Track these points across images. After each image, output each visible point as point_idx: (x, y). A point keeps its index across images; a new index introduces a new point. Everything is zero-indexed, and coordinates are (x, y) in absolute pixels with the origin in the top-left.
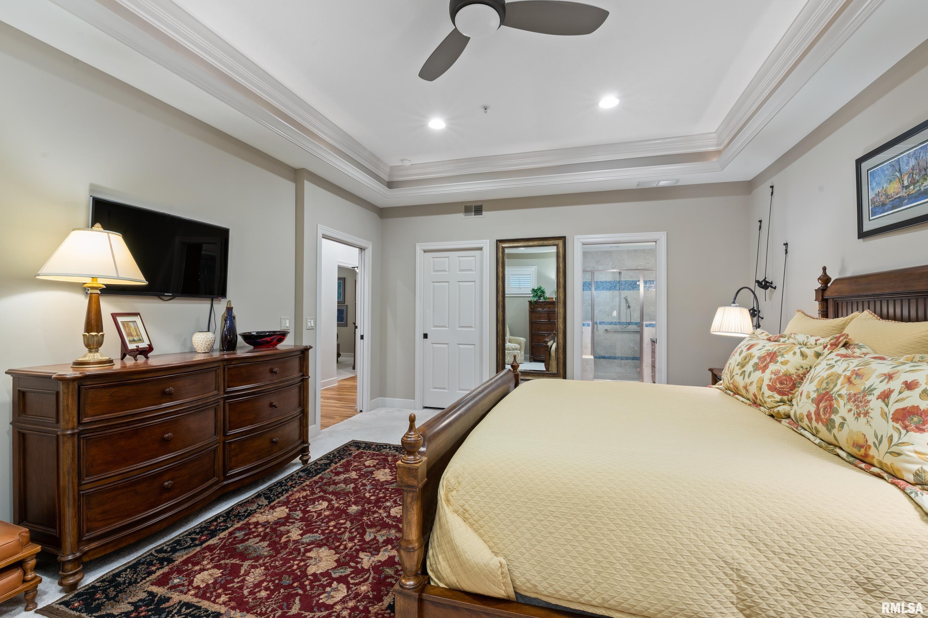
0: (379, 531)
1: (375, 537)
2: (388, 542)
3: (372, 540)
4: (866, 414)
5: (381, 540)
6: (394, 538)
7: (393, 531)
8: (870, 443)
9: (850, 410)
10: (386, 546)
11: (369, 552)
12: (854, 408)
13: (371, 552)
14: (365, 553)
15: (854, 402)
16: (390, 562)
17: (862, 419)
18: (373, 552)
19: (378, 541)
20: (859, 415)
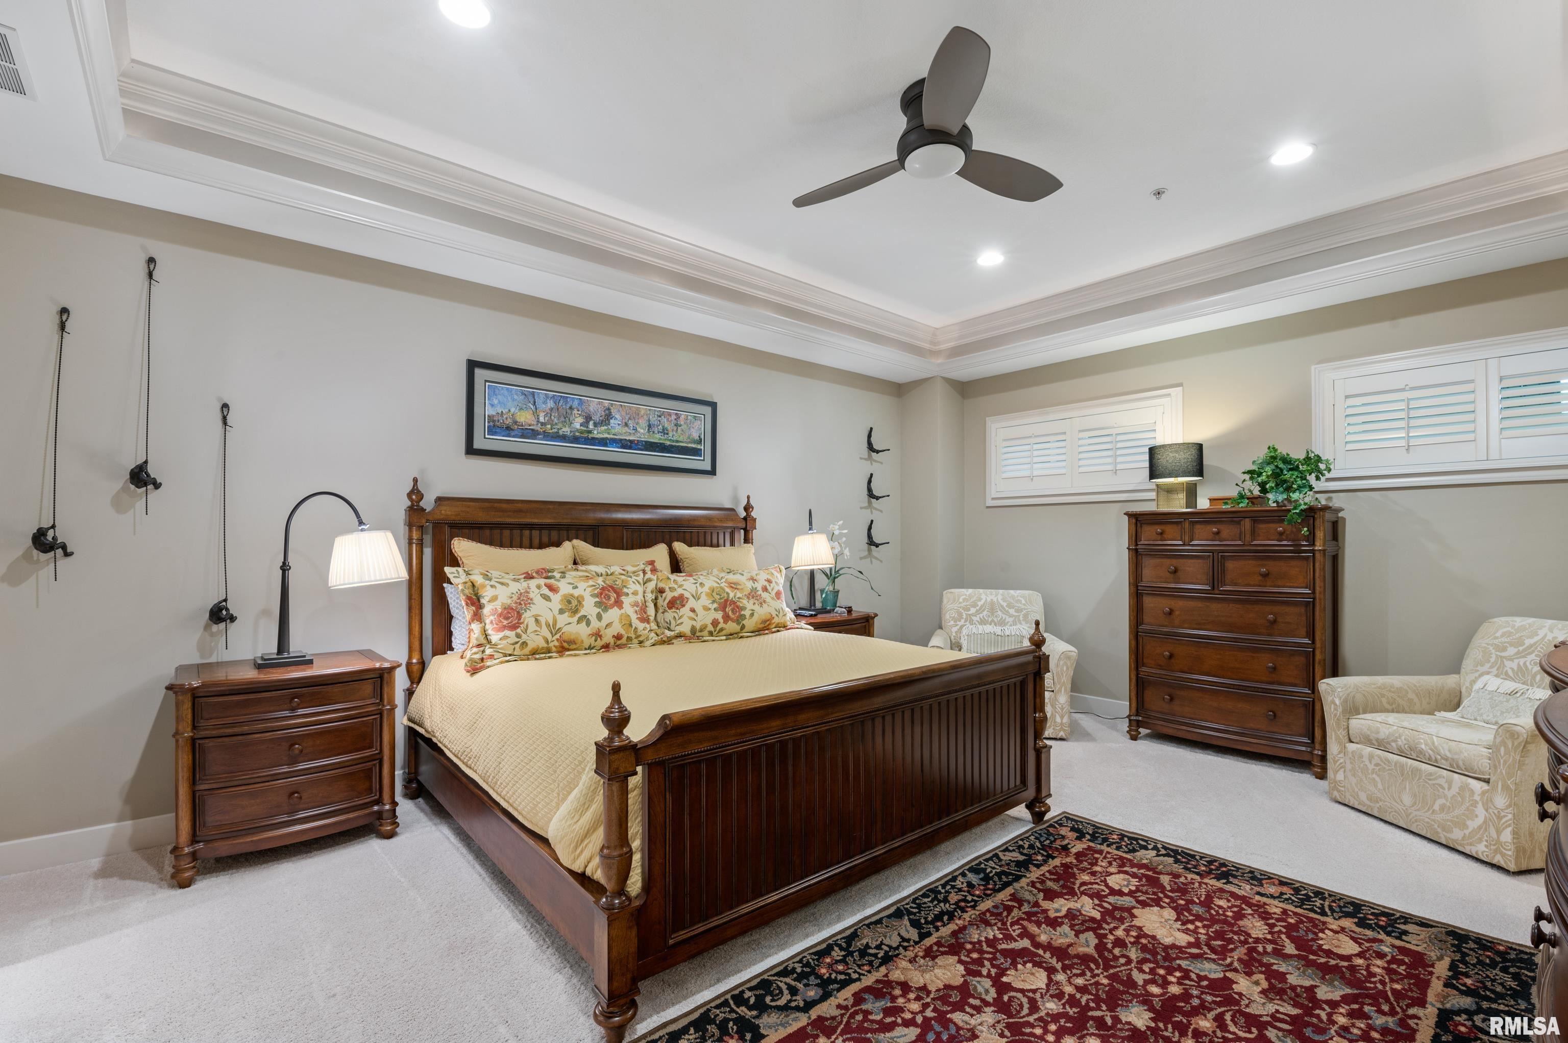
0: (1070, 945)
1: (1077, 936)
2: (1054, 923)
3: (1083, 932)
4: (765, 602)
5: (1066, 928)
6: (1044, 926)
7: (1043, 938)
8: (774, 615)
9: (754, 604)
10: (1057, 917)
11: (1085, 916)
12: (756, 601)
13: (1081, 914)
14: (1089, 914)
15: (753, 598)
16: (1050, 895)
17: (765, 605)
18: (1078, 914)
19: (1072, 927)
20: (761, 603)
